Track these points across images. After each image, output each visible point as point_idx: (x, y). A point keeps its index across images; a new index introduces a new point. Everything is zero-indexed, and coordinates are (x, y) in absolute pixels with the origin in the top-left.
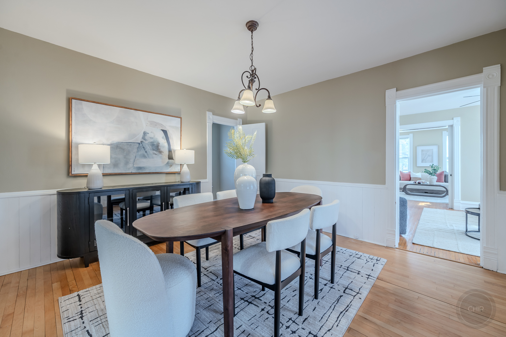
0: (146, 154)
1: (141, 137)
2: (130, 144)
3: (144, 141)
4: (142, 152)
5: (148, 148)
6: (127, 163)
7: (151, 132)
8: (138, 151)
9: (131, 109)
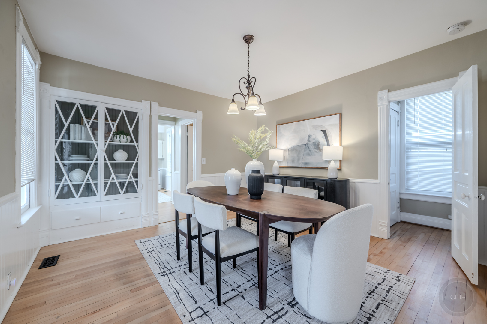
0: (310, 153)
1: (307, 139)
2: (300, 146)
3: (309, 142)
4: (308, 151)
5: (312, 147)
6: (299, 160)
7: (314, 134)
8: (305, 151)
9: (301, 121)
